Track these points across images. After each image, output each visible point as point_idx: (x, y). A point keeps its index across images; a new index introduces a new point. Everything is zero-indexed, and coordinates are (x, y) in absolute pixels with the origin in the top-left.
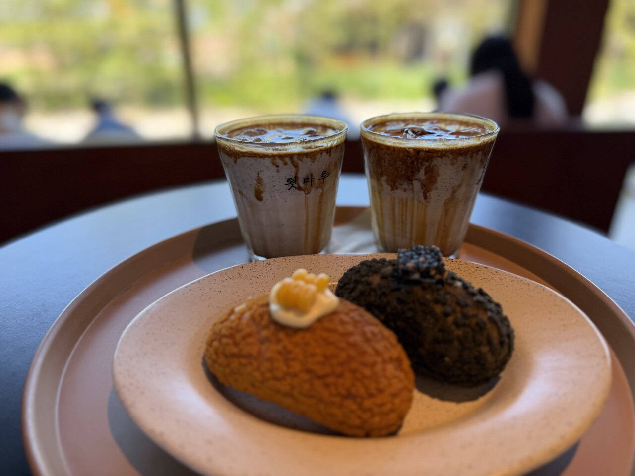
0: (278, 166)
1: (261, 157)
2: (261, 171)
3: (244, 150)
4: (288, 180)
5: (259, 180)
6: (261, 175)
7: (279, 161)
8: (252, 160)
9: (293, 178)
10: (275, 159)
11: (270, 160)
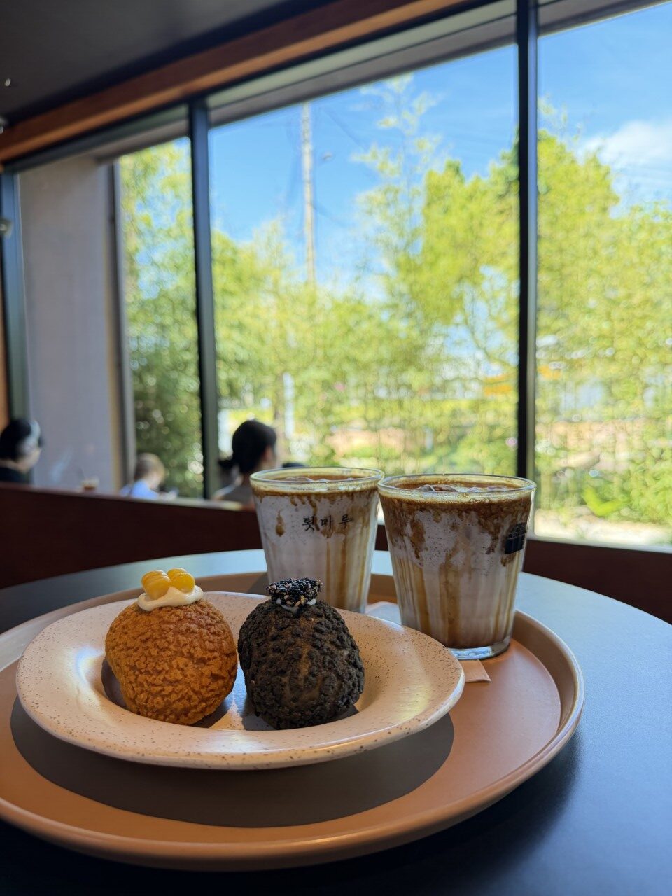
0: (296, 505)
1: (281, 496)
2: (282, 510)
3: (267, 489)
4: (306, 520)
5: (280, 519)
6: (281, 515)
7: (297, 500)
8: (273, 499)
9: (311, 519)
10: (293, 498)
11: (289, 498)
